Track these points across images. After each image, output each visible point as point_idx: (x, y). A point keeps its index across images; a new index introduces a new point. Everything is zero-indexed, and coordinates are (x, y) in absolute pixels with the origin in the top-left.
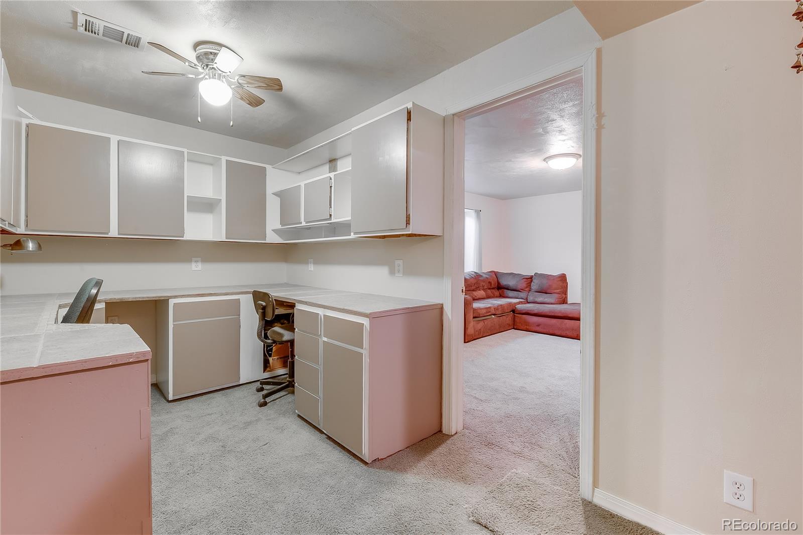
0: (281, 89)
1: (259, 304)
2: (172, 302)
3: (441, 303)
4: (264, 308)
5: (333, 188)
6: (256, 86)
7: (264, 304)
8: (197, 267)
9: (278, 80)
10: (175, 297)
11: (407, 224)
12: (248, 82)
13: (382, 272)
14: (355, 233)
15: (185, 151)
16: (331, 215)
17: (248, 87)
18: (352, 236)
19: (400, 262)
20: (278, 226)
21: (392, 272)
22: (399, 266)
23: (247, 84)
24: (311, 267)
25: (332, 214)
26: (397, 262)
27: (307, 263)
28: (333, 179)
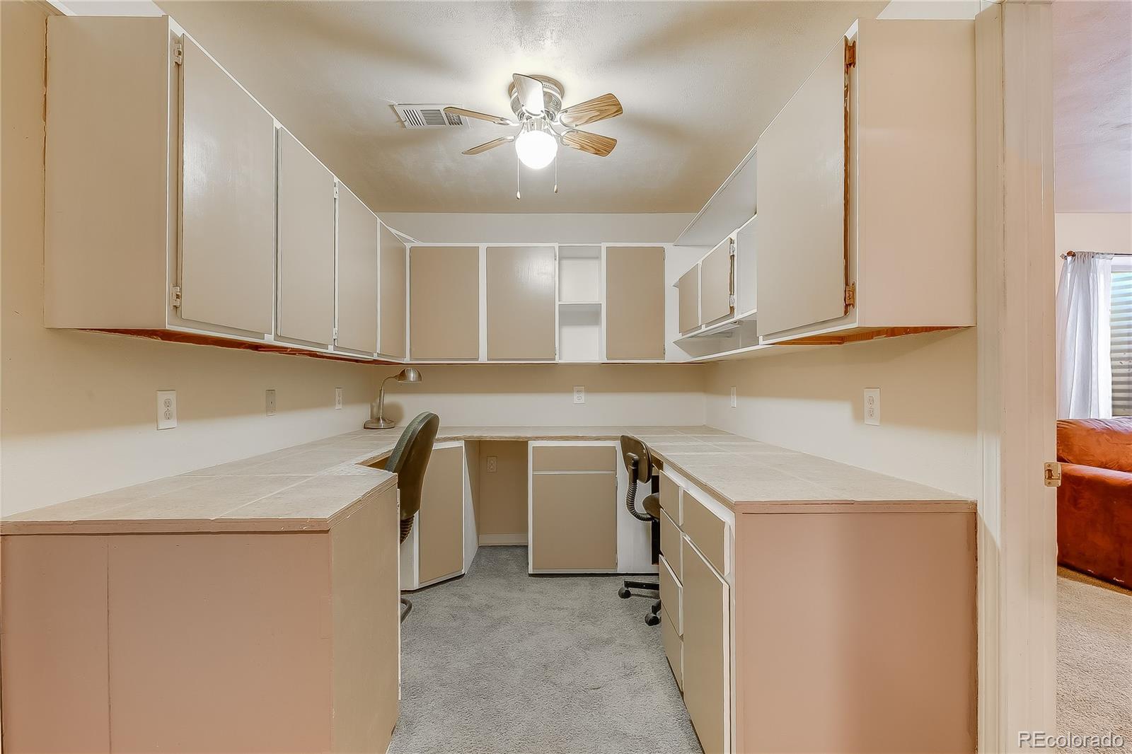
0: (619, 110)
1: (629, 456)
2: (532, 444)
3: (969, 497)
4: (636, 464)
5: (735, 258)
6: (587, 119)
7: (636, 457)
8: (579, 398)
9: (611, 96)
10: (537, 438)
11: (847, 306)
12: (574, 117)
13: (836, 415)
14: (767, 336)
15: (556, 245)
16: (732, 309)
17: (576, 125)
18: (762, 344)
19: (876, 394)
20: (679, 336)
21: (859, 416)
22: (871, 401)
23: (573, 122)
24: (734, 401)
25: (735, 306)
26: (868, 393)
27: (728, 393)
28: (736, 242)
